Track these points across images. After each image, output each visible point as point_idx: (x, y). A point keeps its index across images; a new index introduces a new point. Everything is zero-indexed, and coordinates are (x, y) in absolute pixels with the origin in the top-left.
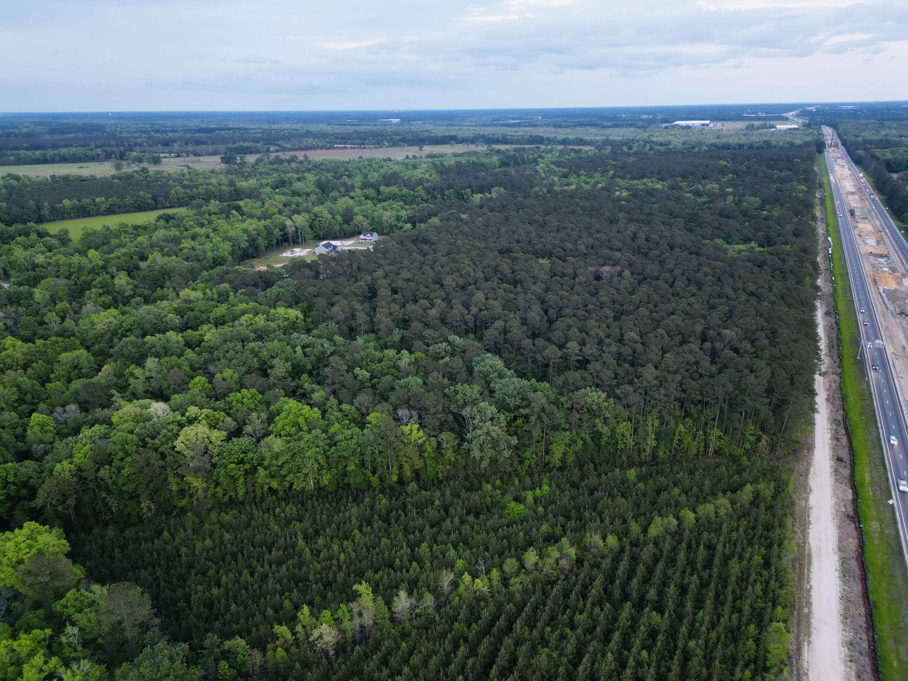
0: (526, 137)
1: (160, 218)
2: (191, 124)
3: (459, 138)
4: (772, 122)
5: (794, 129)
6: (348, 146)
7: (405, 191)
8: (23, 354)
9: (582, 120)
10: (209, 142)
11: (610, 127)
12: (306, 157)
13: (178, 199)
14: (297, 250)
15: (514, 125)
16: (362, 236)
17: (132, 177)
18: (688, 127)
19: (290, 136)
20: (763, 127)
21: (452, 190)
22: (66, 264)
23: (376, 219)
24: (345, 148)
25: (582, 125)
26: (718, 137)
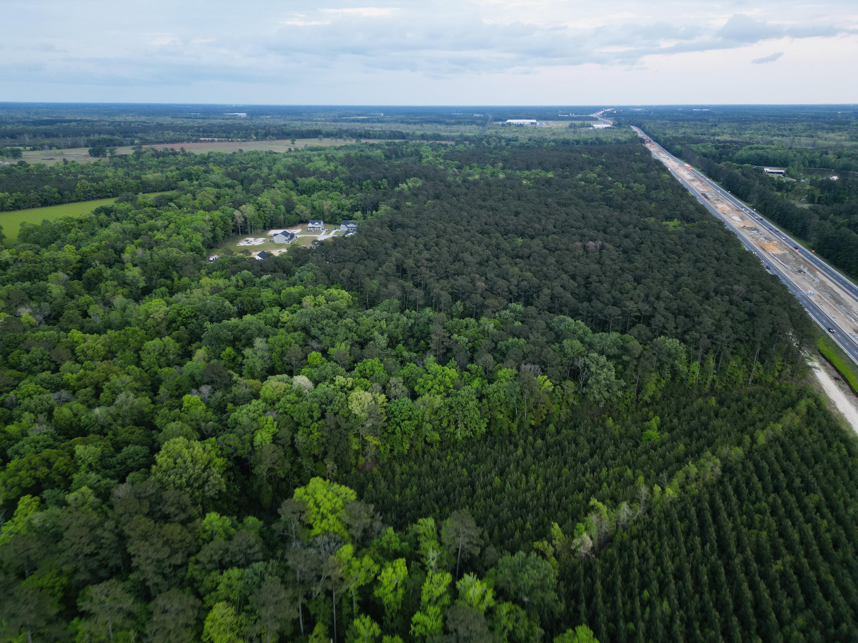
0: (388, 133)
1: (98, 212)
2: (19, 115)
3: (324, 132)
4: (589, 122)
5: (608, 128)
6: (216, 139)
7: (324, 182)
8: (103, 345)
9: (423, 117)
10: (61, 135)
11: (453, 124)
12: (182, 149)
13: (84, 192)
14: (251, 239)
15: (363, 121)
16: (310, 225)
17: (13, 171)
18: (521, 125)
19: (145, 129)
20: (583, 126)
21: (369, 181)
22: (50, 259)
23: (317, 208)
24: (213, 141)
25: (428, 122)
26: (554, 134)
